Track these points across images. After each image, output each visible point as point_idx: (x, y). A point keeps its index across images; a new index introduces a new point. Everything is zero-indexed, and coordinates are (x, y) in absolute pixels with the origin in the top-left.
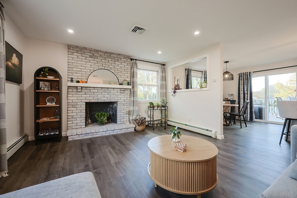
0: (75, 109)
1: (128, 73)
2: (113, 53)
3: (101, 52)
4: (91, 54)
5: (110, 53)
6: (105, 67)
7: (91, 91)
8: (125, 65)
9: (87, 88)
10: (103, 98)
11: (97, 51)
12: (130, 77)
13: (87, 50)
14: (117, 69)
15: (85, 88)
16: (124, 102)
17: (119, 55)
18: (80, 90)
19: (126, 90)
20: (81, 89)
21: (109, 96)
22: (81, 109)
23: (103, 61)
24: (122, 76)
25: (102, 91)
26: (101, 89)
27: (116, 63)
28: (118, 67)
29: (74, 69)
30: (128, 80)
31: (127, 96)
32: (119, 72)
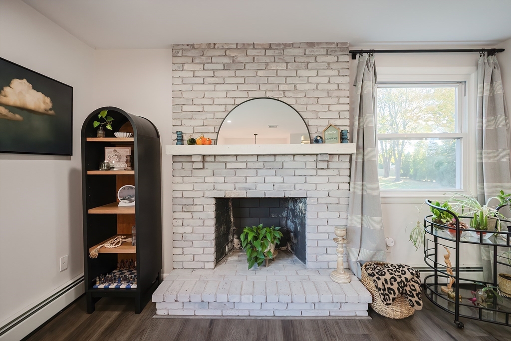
0: (188, 215)
1: (342, 101)
2: (292, 45)
3: (254, 48)
4: (226, 60)
5: (283, 47)
6: (266, 91)
7: (229, 165)
8: (329, 77)
9: (218, 158)
10: (260, 187)
11: (244, 47)
12: (347, 115)
13: (218, 48)
14: (305, 91)
15: (212, 159)
16: (329, 200)
17: (312, 45)
18: (200, 165)
19: (336, 158)
20: (204, 161)
21: (280, 180)
22: (203, 215)
23: (260, 73)
24: (320, 115)
25: (259, 165)
26: (255, 158)
27: (303, 73)
28: (307, 87)
29: (185, 108)
30: (344, 123)
31: (339, 179)
32: (311, 101)
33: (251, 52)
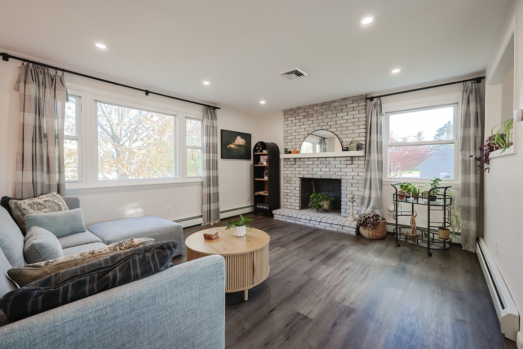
0: (289, 185)
1: (360, 127)
2: (334, 101)
3: (317, 106)
4: (305, 114)
5: (330, 103)
6: (322, 126)
7: (306, 163)
8: (354, 115)
9: (301, 160)
10: (319, 173)
11: (312, 107)
12: (364, 134)
13: (302, 109)
14: (341, 124)
15: (298, 160)
16: (353, 181)
17: (344, 99)
18: (294, 163)
19: (357, 159)
20: (295, 161)
21: (328, 170)
22: (295, 185)
23: (319, 118)
24: (349, 136)
25: (319, 162)
26: (317, 159)
27: (340, 115)
28: (342, 122)
29: (288, 138)
30: (361, 140)
31: (358, 170)
32: (343, 129)
33: (316, 108)
